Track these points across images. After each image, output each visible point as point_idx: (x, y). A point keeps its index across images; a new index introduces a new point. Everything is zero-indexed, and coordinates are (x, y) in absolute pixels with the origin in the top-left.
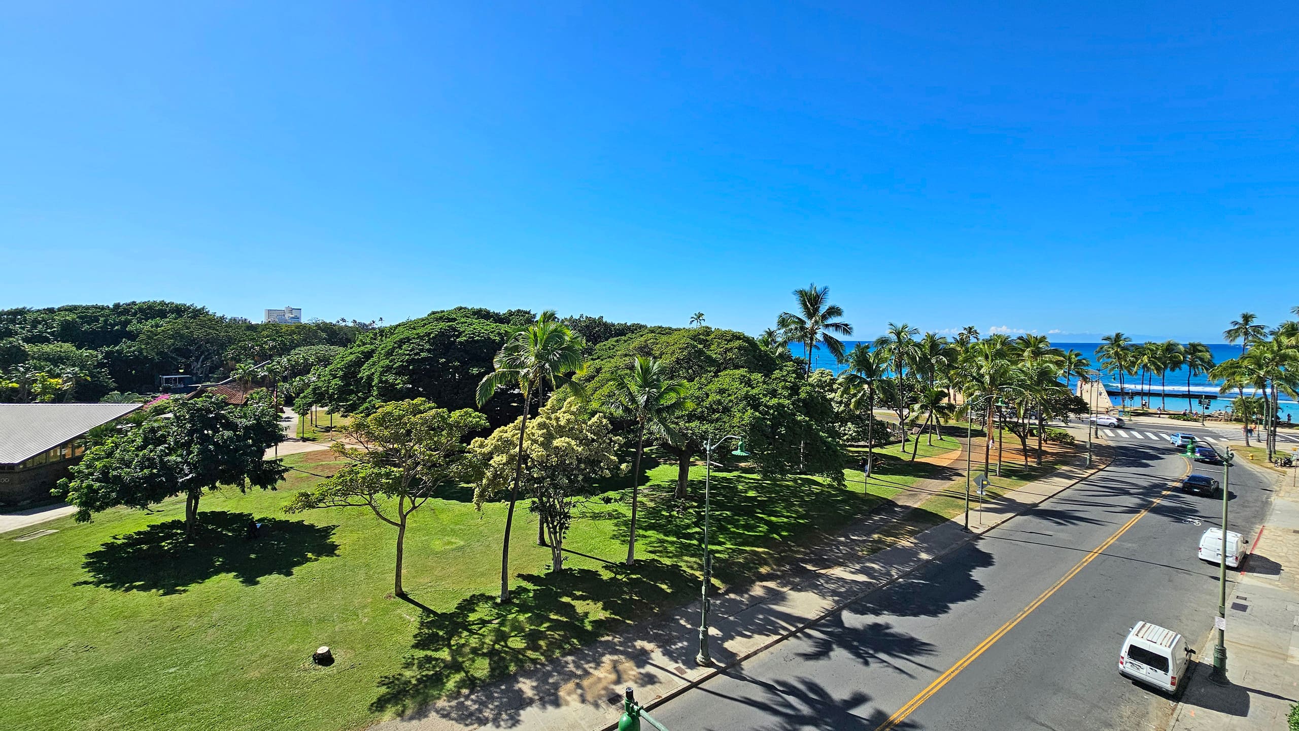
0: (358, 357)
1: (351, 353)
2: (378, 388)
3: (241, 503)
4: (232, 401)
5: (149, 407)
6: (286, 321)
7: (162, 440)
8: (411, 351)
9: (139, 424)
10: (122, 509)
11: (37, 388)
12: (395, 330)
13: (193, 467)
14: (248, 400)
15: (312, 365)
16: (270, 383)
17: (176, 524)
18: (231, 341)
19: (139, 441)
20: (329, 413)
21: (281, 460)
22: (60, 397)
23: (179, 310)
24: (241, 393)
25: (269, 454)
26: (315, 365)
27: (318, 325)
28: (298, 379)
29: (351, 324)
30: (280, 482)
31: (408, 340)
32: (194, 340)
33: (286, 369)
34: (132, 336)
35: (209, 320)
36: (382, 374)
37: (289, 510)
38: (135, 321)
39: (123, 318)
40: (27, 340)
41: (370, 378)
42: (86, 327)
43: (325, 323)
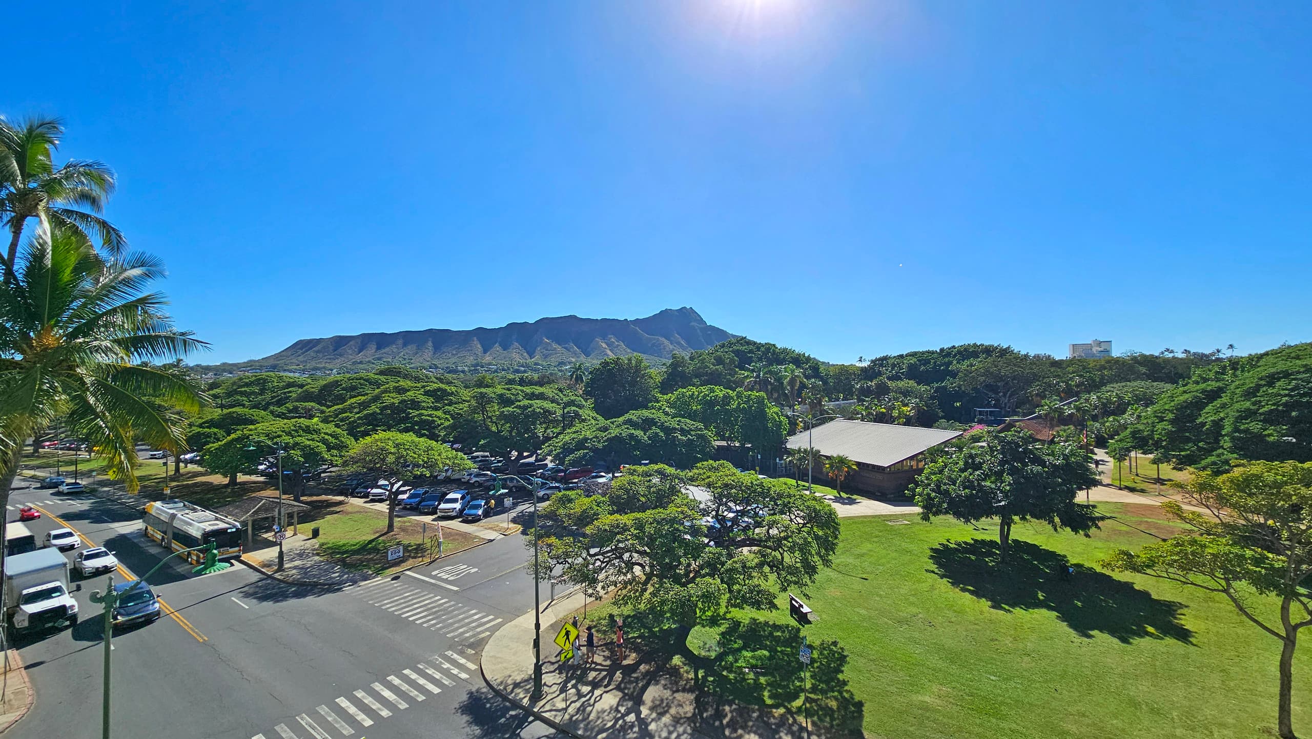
0: (1196, 397)
1: (1185, 392)
2: (1233, 439)
3: (1051, 540)
4: (1039, 437)
5: (968, 435)
6: (1093, 355)
7: (978, 467)
8: (1292, 390)
9: (960, 449)
10: (950, 518)
11: (895, 413)
12: (1257, 362)
13: (1006, 495)
14: (1054, 437)
15: (1129, 404)
16: (1079, 421)
17: (992, 543)
18: (1036, 377)
19: (961, 464)
20: (1155, 462)
21: (1094, 507)
22: (908, 422)
23: (988, 351)
24: (1047, 429)
25: (1081, 497)
26: (1133, 404)
27: (1134, 359)
28: (1111, 419)
29: (1181, 355)
30: (1093, 531)
31: (1286, 375)
32: (1000, 378)
33: (1096, 407)
34: (954, 375)
35: (1014, 358)
36: (1239, 419)
37: (1105, 565)
38: (955, 362)
39: (946, 360)
40: (889, 378)
41: (1218, 425)
42: (922, 368)
43: (1143, 356)
